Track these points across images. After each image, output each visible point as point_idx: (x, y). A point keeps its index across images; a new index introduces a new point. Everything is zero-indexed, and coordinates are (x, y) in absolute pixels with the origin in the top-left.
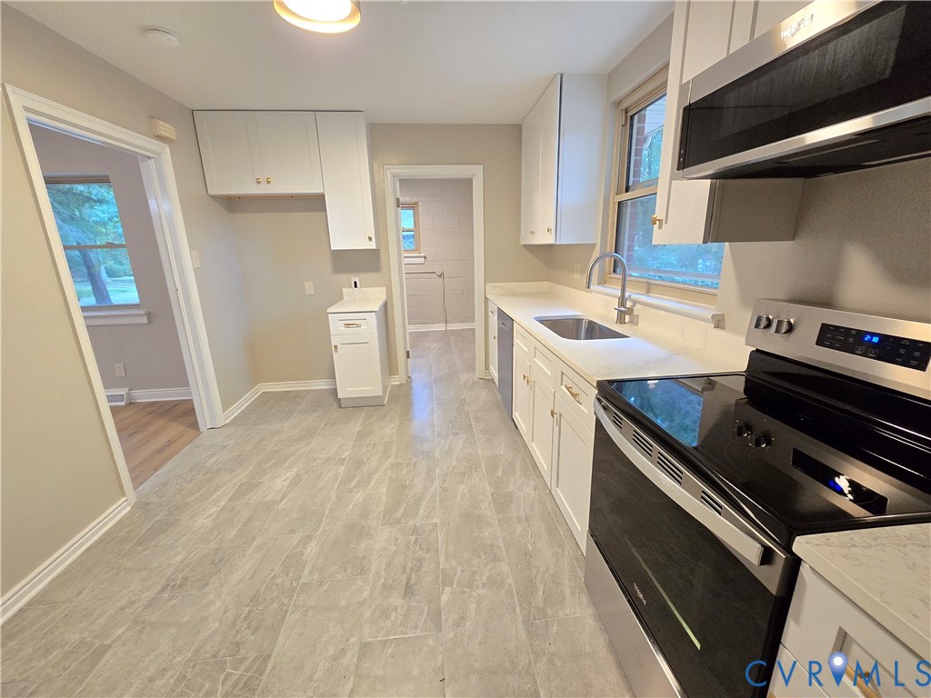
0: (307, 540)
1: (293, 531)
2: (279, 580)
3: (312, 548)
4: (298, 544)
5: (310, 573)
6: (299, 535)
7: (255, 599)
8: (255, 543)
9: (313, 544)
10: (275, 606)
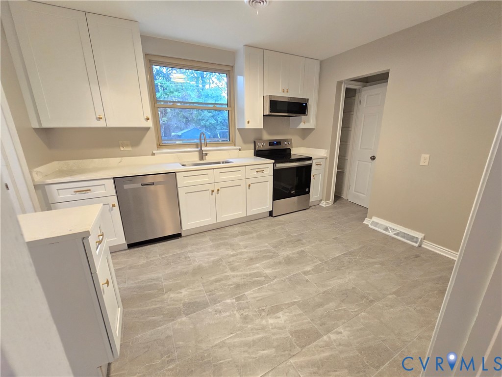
0: (306, 273)
1: (307, 281)
2: (327, 268)
3: (308, 268)
4: (311, 274)
5: (316, 262)
6: (307, 277)
7: (338, 269)
8: (325, 289)
9: (306, 269)
10: (333, 263)
